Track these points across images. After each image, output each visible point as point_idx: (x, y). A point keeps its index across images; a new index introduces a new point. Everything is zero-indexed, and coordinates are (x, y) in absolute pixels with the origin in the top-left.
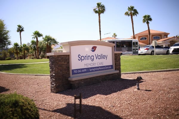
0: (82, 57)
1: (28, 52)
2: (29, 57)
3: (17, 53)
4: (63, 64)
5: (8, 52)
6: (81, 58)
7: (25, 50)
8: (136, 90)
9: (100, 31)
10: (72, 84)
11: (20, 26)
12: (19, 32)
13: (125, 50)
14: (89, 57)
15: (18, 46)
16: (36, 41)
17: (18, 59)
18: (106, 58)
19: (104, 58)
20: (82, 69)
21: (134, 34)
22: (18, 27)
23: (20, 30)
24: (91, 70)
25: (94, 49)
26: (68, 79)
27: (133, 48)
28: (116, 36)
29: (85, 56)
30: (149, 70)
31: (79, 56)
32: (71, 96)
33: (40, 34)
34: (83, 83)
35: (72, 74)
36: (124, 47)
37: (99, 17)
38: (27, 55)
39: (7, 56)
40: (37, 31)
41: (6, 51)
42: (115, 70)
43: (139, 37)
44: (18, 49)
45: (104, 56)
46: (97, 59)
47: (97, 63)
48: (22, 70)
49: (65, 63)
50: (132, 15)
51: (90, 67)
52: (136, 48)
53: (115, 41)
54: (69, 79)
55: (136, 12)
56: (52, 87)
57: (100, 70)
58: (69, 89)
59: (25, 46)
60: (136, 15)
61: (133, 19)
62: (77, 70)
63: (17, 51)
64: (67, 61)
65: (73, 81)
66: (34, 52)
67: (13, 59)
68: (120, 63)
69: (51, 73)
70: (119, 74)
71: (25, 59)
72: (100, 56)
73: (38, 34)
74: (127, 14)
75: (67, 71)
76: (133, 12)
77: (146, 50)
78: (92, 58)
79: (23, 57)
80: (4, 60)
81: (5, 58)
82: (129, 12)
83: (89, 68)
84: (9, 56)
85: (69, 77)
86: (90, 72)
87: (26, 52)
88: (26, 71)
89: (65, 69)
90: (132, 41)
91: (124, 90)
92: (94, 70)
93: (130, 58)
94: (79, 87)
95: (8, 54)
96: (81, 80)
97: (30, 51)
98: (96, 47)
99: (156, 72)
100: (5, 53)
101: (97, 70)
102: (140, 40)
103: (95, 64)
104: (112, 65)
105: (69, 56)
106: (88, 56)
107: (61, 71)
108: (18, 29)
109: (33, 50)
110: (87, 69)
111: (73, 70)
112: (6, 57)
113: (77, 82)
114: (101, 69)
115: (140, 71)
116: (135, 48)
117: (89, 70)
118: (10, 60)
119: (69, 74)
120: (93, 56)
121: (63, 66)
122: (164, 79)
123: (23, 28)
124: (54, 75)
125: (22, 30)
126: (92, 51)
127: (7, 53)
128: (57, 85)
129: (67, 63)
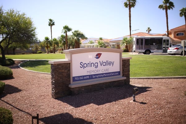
0: (84, 64)
1: (58, 46)
2: (59, 51)
3: (47, 47)
4: (64, 72)
5: (40, 45)
6: (83, 66)
7: (55, 44)
8: (132, 101)
9: (130, 27)
10: (72, 91)
11: (51, 20)
12: (50, 26)
13: (154, 48)
14: (93, 64)
15: (49, 40)
16: (65, 35)
17: (48, 53)
18: (113, 65)
19: (110, 64)
20: (84, 76)
21: (168, 30)
22: (49, 21)
23: (51, 24)
24: (94, 77)
25: (98, 56)
26: (68, 86)
27: (163, 46)
28: (150, 30)
29: (88, 64)
30: (166, 75)
31: (81, 63)
32: (66, 104)
33: (70, 28)
34: (83, 89)
35: (73, 81)
36: (153, 45)
37: (130, 11)
38: (57, 49)
39: (39, 49)
40: (67, 26)
41: (38, 45)
42: (123, 76)
43: (175, 32)
44: (48, 43)
45: (110, 63)
46: (101, 65)
47: (102, 70)
48: (43, 68)
49: (65, 71)
50: (166, 8)
51: (93, 73)
52: (167, 46)
53: (143, 38)
54: (70, 86)
55: (171, 5)
56: (52, 93)
57: (104, 77)
58: (69, 95)
59: (55, 40)
60: (172, 8)
61: (168, 13)
62: (79, 77)
63: (48, 45)
64: (67, 69)
65: (72, 88)
66: (63, 46)
67: (44, 52)
68: (129, 69)
69: (52, 80)
70: (128, 81)
71: (54, 53)
72: (105, 63)
73: (67, 29)
74: (161, 7)
75: (67, 78)
76: (168, 5)
77: (176, 50)
78: (96, 65)
79: (53, 51)
80: (36, 53)
81: (36, 52)
82: (164, 5)
83: (92, 75)
84: (41, 49)
85: (70, 84)
86: (93, 78)
87: (56, 46)
88: (47, 68)
89: (66, 76)
90: (162, 38)
91: (120, 100)
92: (98, 76)
93: (154, 59)
94: (79, 93)
95: (40, 47)
96: (82, 87)
97: (60, 45)
98: (101, 54)
99: (173, 79)
100: (36, 47)
101: (101, 77)
102: (176, 36)
103: (99, 71)
104: (119, 71)
105: (69, 64)
106: (91, 64)
107: (61, 78)
108: (49, 23)
109: (63, 44)
110: (89, 76)
111: (74, 78)
112: (38, 51)
113: (78, 89)
114: (106, 75)
115: (156, 76)
116: (165, 46)
117: (92, 77)
118: (41, 54)
119: (70, 81)
120: (97, 63)
121: (63, 73)
122: (173, 89)
123: (54, 22)
124: (54, 82)
125: (53, 24)
126: (96, 58)
127: (38, 46)
128: (57, 91)
129: (68, 71)
